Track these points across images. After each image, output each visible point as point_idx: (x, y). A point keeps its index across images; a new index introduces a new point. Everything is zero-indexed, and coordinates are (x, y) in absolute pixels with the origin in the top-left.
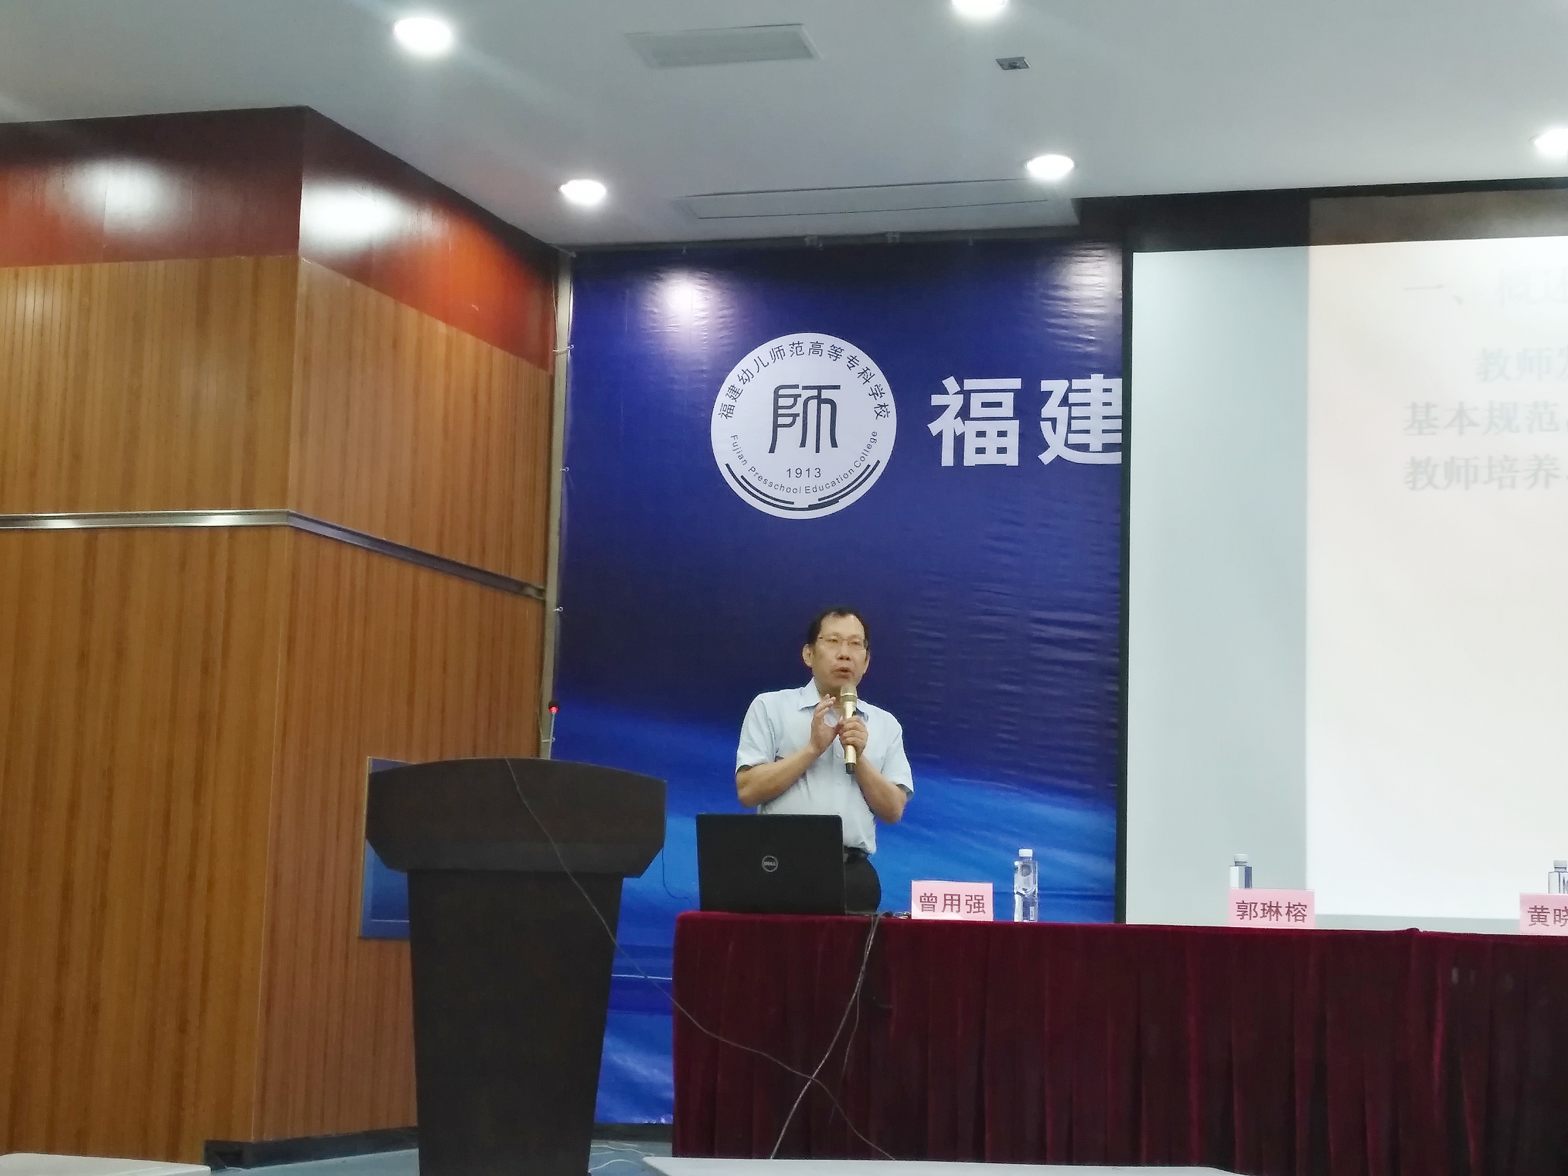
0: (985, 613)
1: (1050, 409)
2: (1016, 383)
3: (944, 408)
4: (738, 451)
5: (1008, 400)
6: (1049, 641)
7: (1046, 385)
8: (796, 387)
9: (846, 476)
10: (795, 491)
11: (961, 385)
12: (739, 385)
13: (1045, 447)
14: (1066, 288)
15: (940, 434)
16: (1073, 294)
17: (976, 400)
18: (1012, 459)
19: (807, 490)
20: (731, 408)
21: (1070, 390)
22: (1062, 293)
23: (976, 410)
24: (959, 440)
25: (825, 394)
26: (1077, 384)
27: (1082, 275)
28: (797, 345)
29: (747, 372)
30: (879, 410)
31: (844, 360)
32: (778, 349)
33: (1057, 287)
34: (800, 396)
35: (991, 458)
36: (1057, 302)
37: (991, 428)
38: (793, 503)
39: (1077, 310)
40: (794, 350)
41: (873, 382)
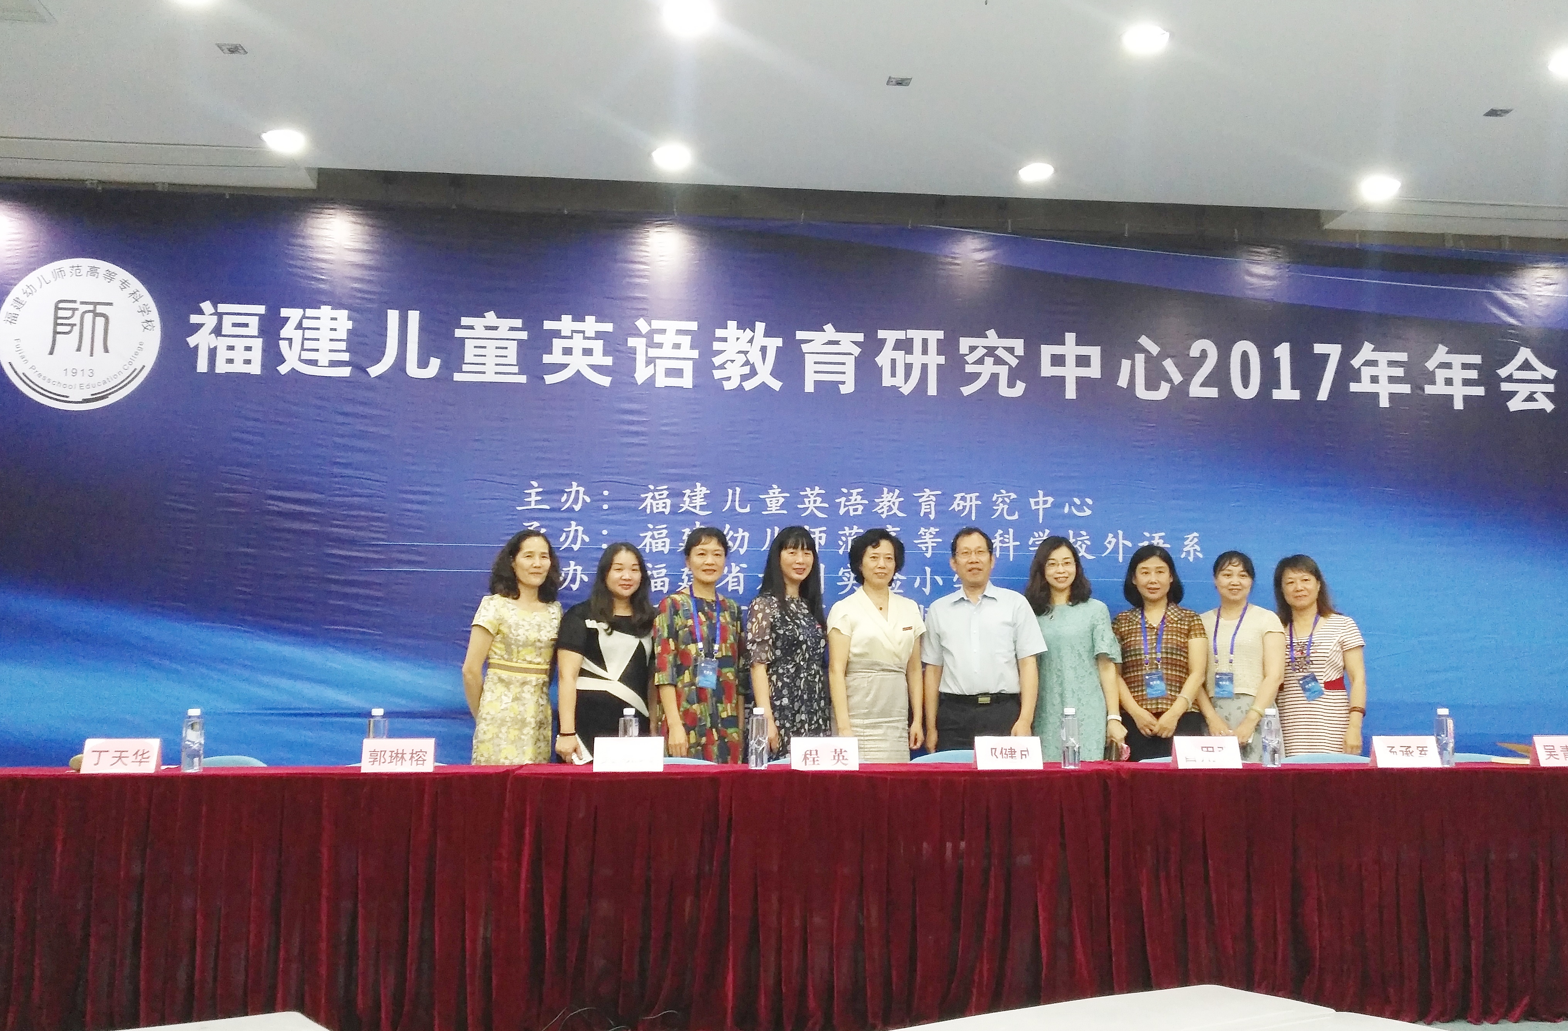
0: (229, 490)
1: (287, 331)
2: (261, 309)
3: (199, 326)
4: (20, 352)
5: (254, 322)
6: (280, 514)
7: (284, 312)
8: (75, 302)
9: (115, 376)
10: (71, 387)
11: (216, 308)
12: (23, 298)
13: (282, 360)
14: (303, 237)
15: (196, 347)
16: (309, 242)
17: (227, 321)
18: (255, 369)
19: (81, 386)
20: (15, 316)
21: (304, 317)
22: (300, 241)
23: (227, 329)
24: (213, 353)
25: (100, 309)
26: (310, 312)
27: (318, 228)
28: (77, 268)
29: (30, 287)
30: (145, 325)
31: (116, 283)
32: (59, 270)
33: (294, 236)
34: (77, 309)
35: (239, 367)
36: (295, 248)
37: (240, 344)
38: (67, 397)
39: (311, 255)
40: (73, 272)
41: (142, 301)
